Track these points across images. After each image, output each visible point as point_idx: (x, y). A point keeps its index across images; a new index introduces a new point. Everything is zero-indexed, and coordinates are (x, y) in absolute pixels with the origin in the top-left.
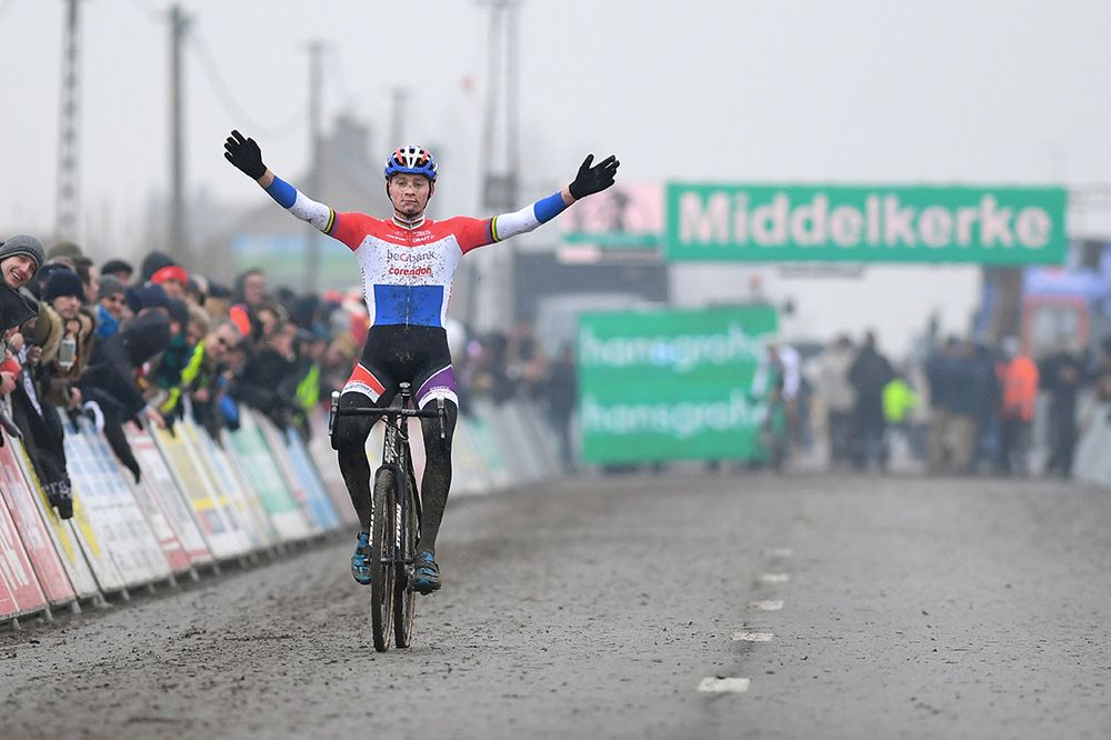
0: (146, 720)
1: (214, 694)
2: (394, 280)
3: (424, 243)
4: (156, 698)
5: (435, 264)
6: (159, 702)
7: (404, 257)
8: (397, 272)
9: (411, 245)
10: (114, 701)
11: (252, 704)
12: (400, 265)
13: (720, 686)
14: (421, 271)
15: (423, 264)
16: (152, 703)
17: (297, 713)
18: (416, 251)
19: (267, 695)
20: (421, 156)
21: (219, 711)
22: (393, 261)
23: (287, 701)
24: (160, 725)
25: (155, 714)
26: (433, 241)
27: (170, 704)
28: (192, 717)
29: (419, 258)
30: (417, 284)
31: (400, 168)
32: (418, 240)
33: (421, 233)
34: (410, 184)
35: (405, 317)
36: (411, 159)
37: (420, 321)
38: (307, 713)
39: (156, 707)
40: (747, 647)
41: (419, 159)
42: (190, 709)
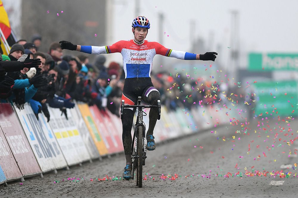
0: (155, 174)
1: (170, 169)
2: (133, 62)
3: (144, 50)
4: (157, 169)
5: (147, 57)
6: (158, 170)
7: (137, 54)
8: (134, 59)
9: (139, 50)
10: (148, 170)
11: (179, 171)
12: (135, 57)
13: (286, 167)
14: (142, 59)
15: (143, 57)
16: (156, 170)
17: (189, 173)
18: (141, 52)
19: (182, 169)
20: (146, 21)
21: (172, 172)
22: (132, 56)
23: (187, 170)
24: (158, 176)
25: (157, 173)
26: (147, 49)
27: (160, 171)
28: (165, 174)
29: (142, 55)
30: (141, 64)
31: (139, 25)
32: (142, 48)
33: (143, 46)
34: (142, 31)
35: (137, 75)
36: (143, 22)
37: (142, 76)
38: (192, 173)
39: (157, 171)
40: (291, 158)
41: (146, 23)
42: (165, 172)
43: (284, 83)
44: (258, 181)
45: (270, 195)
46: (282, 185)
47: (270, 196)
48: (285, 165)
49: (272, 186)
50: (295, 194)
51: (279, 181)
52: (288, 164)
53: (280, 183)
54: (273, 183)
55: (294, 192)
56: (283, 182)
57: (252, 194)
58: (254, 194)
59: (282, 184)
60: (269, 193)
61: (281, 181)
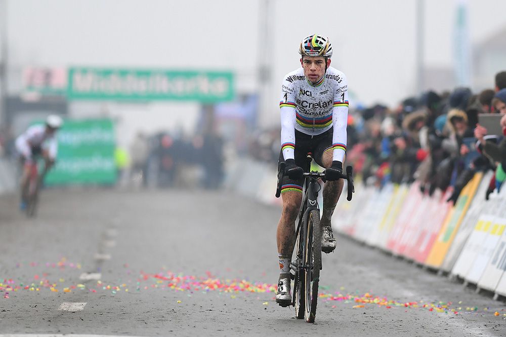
13: (89, 277)
40: (100, 262)
43: (88, 124)
44: (38, 303)
45: (60, 329)
46: (83, 311)
47: (59, 331)
48: (89, 273)
49: (64, 313)
50: (106, 328)
51: (77, 303)
52: (95, 272)
53: (78, 306)
54: (65, 306)
55: (104, 324)
56: (85, 304)
57: (27, 327)
58: (29, 327)
59: (81, 308)
60: (57, 325)
61: (80, 303)
